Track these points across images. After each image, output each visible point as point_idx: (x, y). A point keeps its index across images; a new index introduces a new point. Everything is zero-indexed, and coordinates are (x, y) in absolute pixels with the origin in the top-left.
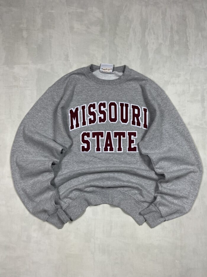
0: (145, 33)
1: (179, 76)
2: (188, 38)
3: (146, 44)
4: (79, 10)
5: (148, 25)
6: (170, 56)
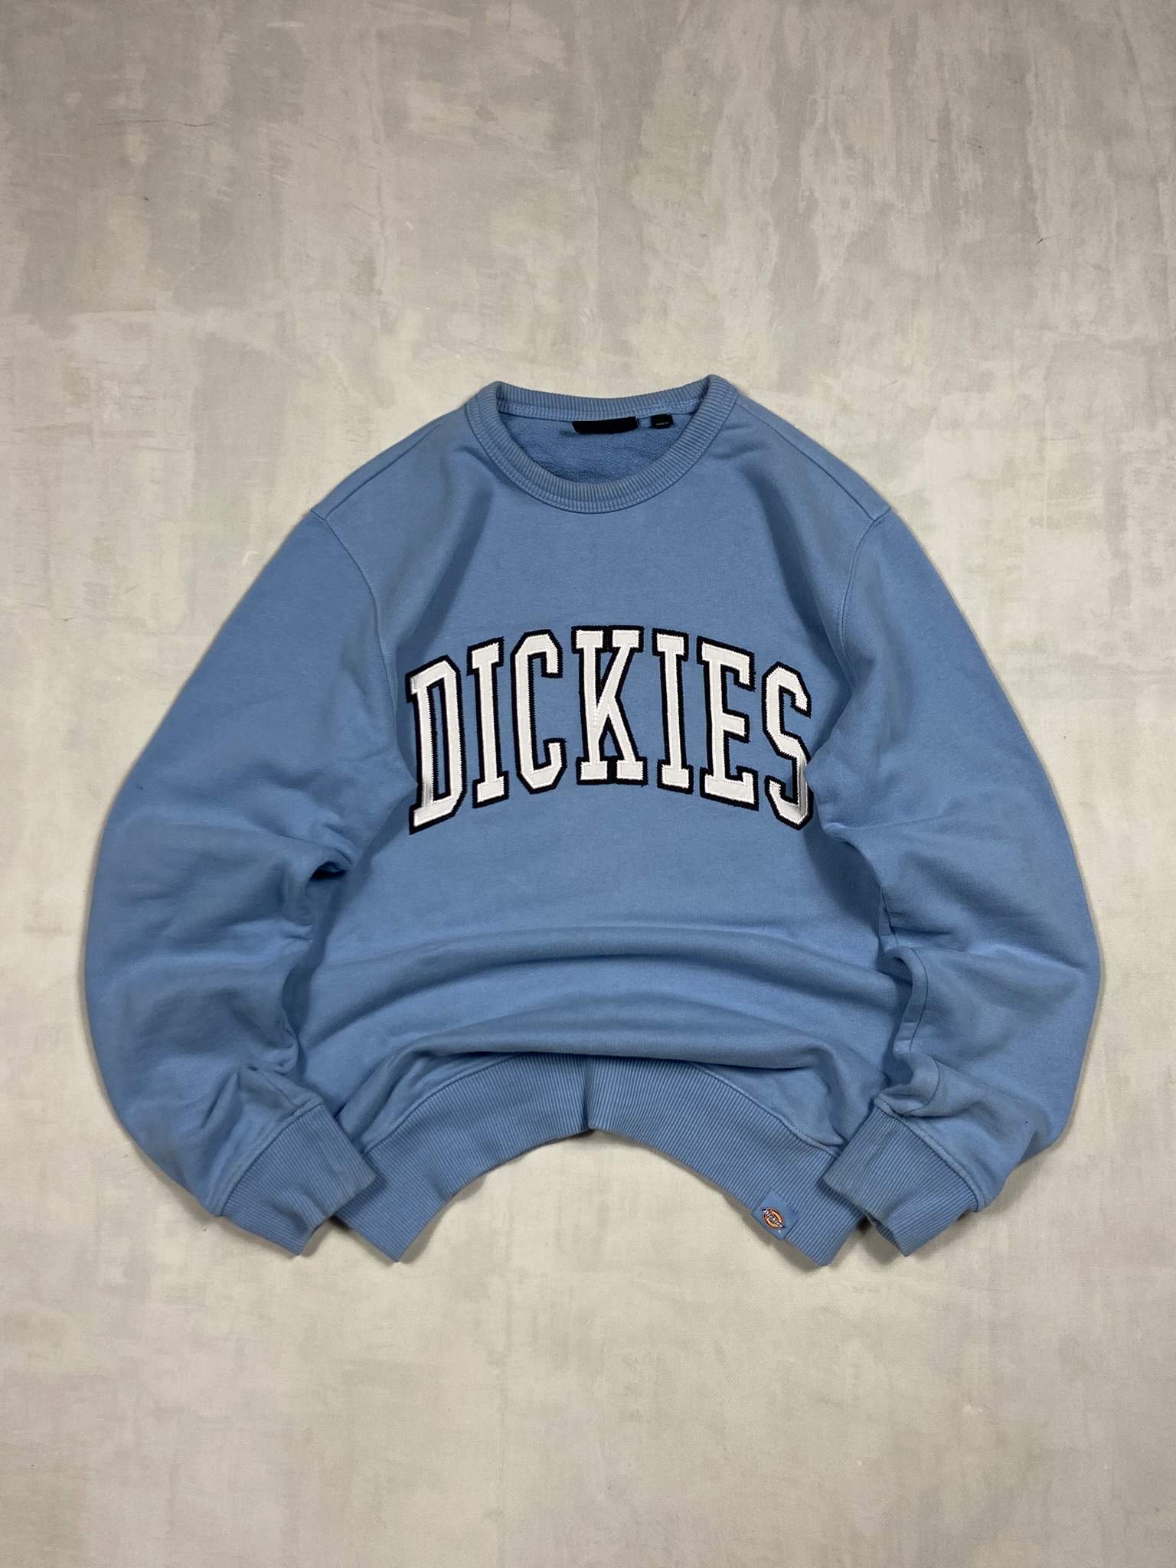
0: (798, 147)
1: (983, 383)
2: (1036, 175)
3: (802, 205)
4: (438, 21)
5: (815, 101)
6: (938, 276)
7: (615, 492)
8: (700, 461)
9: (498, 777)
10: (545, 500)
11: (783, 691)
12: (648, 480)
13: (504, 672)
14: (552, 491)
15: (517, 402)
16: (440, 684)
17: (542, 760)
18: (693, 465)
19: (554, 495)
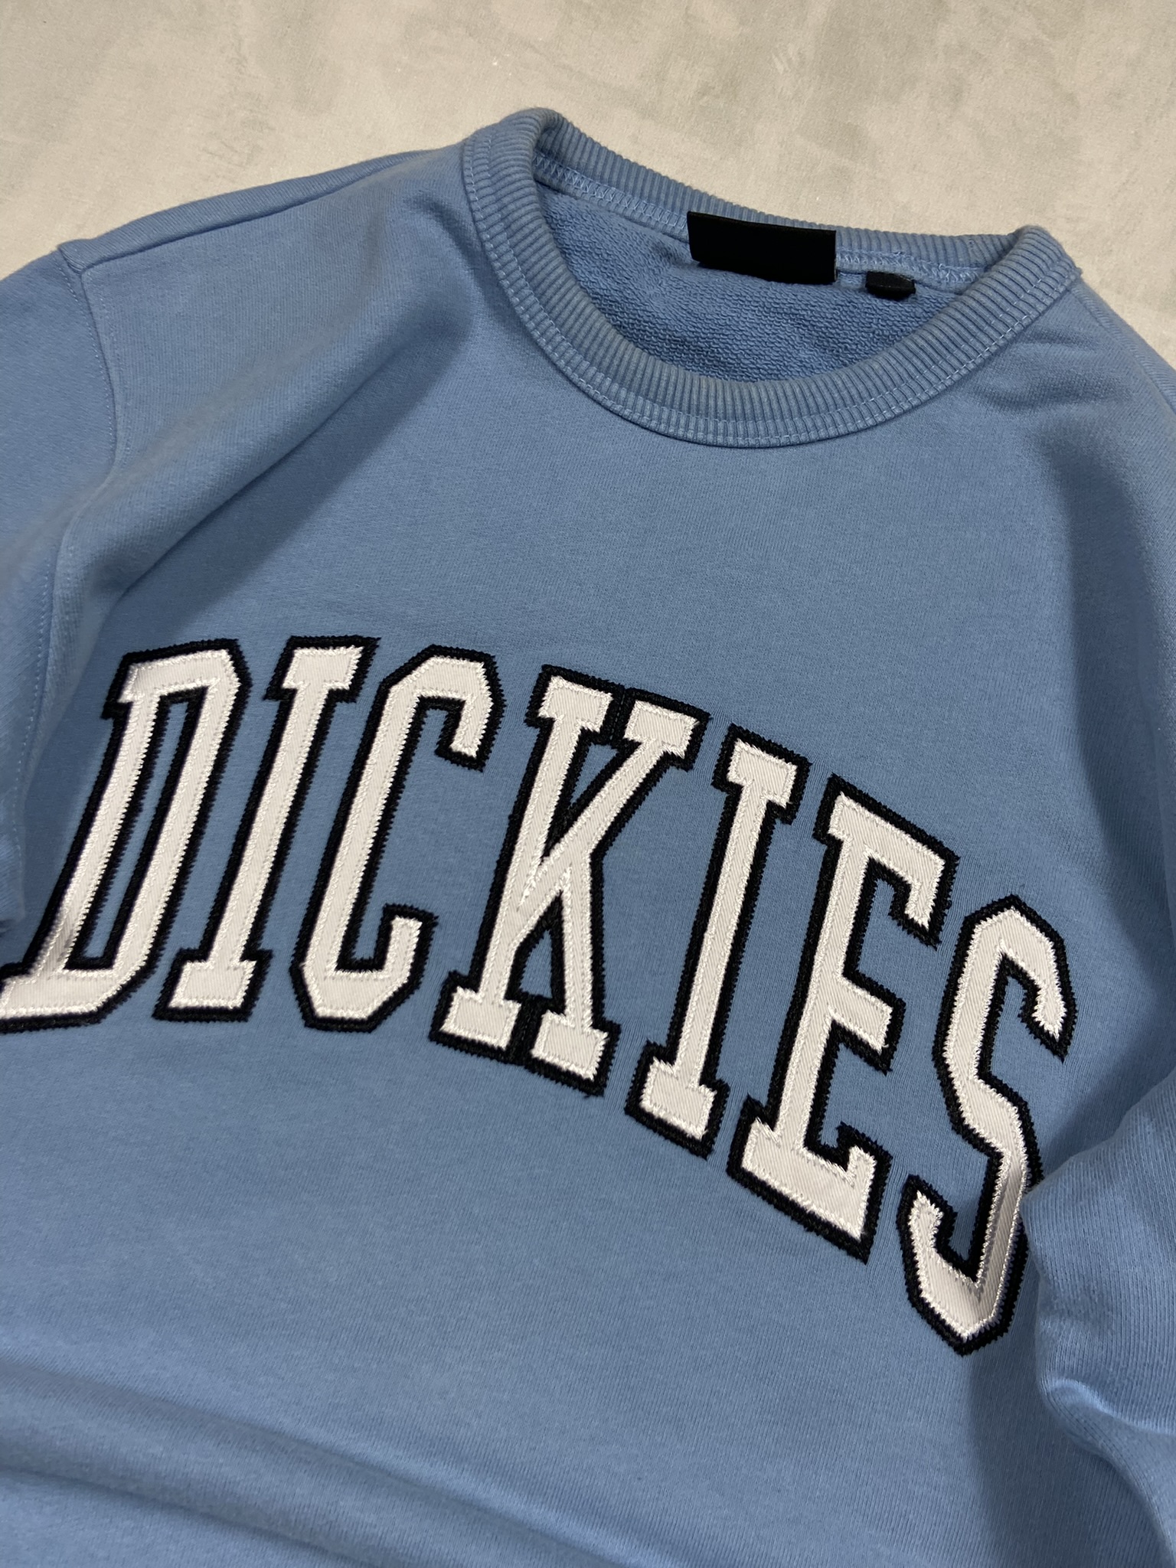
7: (738, 403)
8: (950, 396)
9: (243, 959)
10: (575, 377)
11: (1008, 970)
12: (820, 400)
13: (350, 719)
14: (598, 359)
15: (583, 171)
16: (195, 699)
17: (364, 949)
18: (932, 399)
19: (599, 370)
